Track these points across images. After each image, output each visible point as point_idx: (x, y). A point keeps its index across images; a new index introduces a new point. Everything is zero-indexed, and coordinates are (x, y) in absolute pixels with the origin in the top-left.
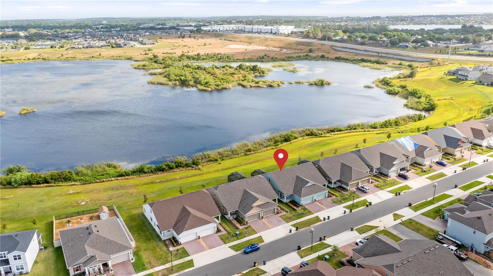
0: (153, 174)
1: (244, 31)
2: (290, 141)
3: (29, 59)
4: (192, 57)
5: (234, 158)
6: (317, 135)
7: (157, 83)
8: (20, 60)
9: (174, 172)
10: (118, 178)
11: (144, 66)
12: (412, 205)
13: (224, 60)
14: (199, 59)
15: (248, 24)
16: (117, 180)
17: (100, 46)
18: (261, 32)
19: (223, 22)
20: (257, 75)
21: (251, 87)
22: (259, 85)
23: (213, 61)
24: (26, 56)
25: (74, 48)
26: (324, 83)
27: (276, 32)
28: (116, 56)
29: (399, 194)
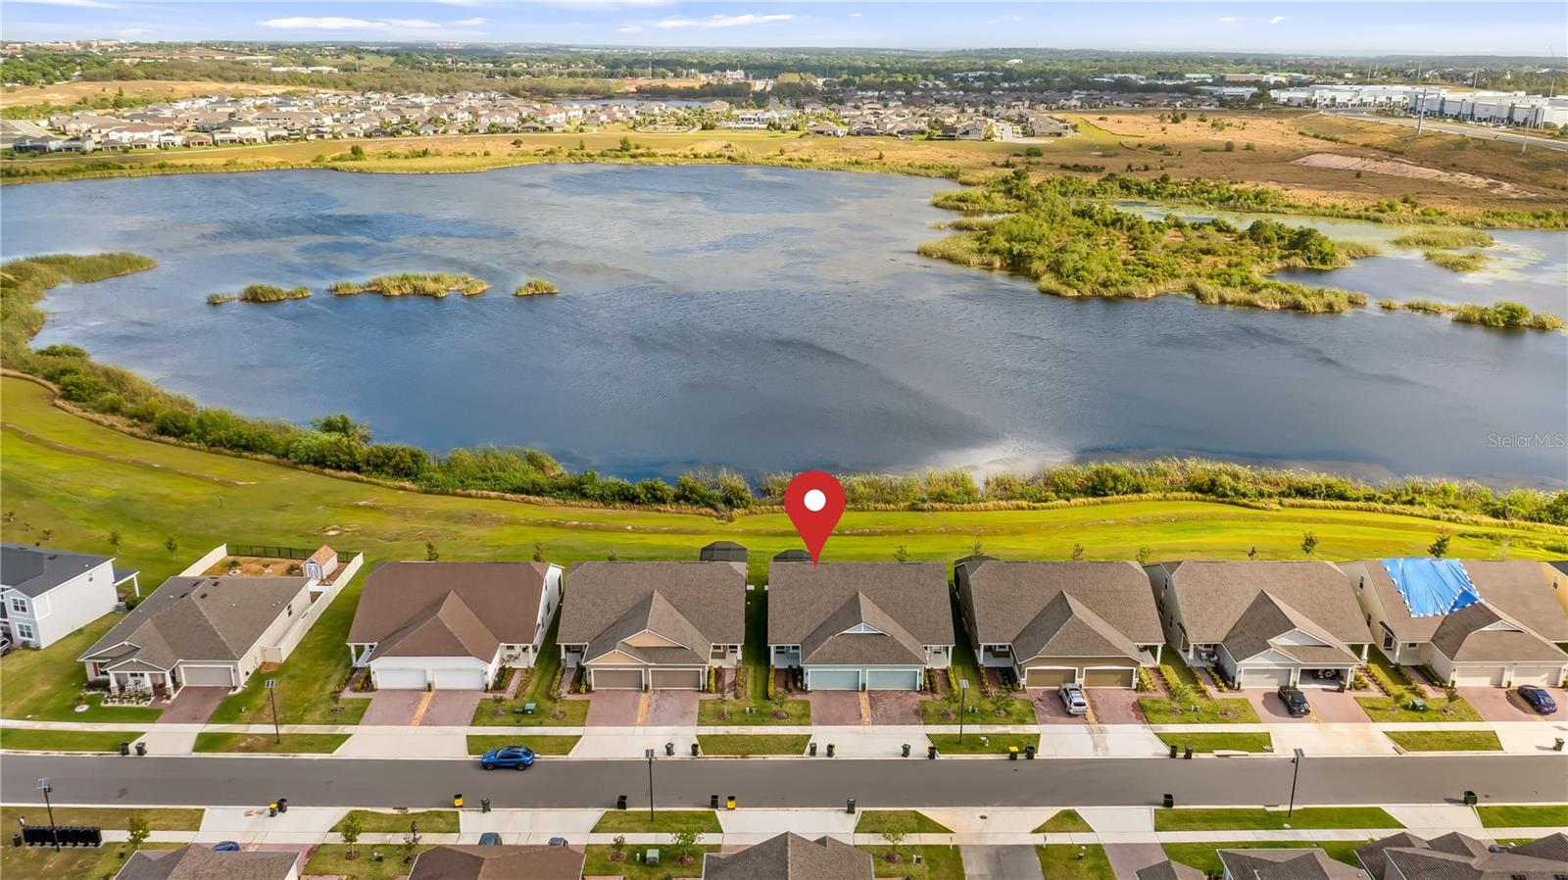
0: (602, 505)
1: (1411, 109)
2: (1106, 495)
3: (695, 156)
4: (1137, 185)
5: (869, 510)
6: (1225, 495)
7: (939, 254)
8: (675, 156)
9: (660, 511)
10: (508, 496)
11: (961, 200)
12: (1174, 807)
13: (1239, 204)
14: (1157, 194)
15: (1477, 87)
16: (502, 498)
17: (895, 132)
18: (1472, 115)
19: (1389, 74)
20: (1295, 266)
21: (1223, 301)
22: (1257, 298)
23: (1202, 204)
24: (692, 146)
25: (822, 133)
26: (1524, 321)
27: (1526, 119)
28: (918, 163)
29: (1188, 756)
